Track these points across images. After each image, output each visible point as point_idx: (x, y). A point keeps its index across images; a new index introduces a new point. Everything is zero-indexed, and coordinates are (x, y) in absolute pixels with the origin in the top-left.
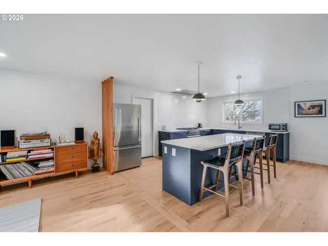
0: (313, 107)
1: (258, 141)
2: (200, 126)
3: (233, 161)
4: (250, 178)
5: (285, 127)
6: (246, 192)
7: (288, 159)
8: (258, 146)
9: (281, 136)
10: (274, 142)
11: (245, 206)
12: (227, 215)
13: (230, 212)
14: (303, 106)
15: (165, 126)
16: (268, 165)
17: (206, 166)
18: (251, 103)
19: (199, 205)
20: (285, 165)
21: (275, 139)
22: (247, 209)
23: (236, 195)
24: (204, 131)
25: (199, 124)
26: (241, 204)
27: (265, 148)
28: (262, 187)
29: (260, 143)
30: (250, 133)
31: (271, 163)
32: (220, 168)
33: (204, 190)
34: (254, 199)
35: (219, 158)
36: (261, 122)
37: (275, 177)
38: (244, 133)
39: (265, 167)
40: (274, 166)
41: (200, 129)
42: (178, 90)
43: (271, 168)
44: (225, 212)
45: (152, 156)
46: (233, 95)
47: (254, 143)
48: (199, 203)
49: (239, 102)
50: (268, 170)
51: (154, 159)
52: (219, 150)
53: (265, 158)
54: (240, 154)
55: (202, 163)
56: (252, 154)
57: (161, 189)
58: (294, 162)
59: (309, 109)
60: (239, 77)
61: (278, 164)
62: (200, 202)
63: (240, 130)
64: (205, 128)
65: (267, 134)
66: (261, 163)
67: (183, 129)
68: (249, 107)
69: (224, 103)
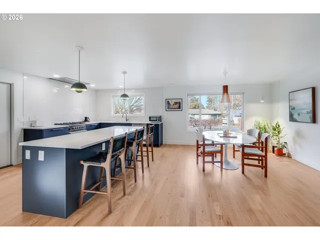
0: (176, 103)
1: (139, 132)
2: (86, 119)
3: (116, 155)
4: (133, 167)
5: (160, 118)
6: (130, 181)
7: (162, 144)
8: (139, 136)
9: (157, 126)
10: (152, 132)
11: (128, 195)
12: (110, 212)
13: (112, 208)
14: (170, 102)
15: (35, 122)
16: (147, 151)
17: (86, 165)
18: (137, 98)
19: (78, 213)
20: (160, 149)
21: (153, 129)
22: (129, 197)
23: (120, 187)
24: (91, 126)
25: (86, 118)
26: (125, 194)
27: (145, 137)
28: (143, 172)
29: (141, 133)
30: (136, 125)
31: (150, 149)
32: (102, 165)
33: (85, 192)
34: (136, 186)
35: (103, 153)
36: (144, 115)
37: (153, 161)
38: (130, 125)
39: (145, 154)
40: (152, 151)
41: (87, 123)
42: (57, 76)
43: (150, 154)
44: (107, 210)
45: (11, 165)
46: (121, 89)
47: (136, 133)
48: (78, 210)
49: (125, 96)
50: (148, 156)
51: (13, 168)
52: (104, 145)
53: (145, 145)
54: (123, 146)
55: (82, 162)
56: (134, 144)
57: (21, 211)
58: (166, 145)
59: (174, 105)
60: (125, 73)
61: (155, 149)
62: (80, 208)
63: (128, 122)
64: (93, 121)
65: (148, 125)
66: (142, 151)
67: (64, 124)
68: (136, 102)
69: (113, 96)
